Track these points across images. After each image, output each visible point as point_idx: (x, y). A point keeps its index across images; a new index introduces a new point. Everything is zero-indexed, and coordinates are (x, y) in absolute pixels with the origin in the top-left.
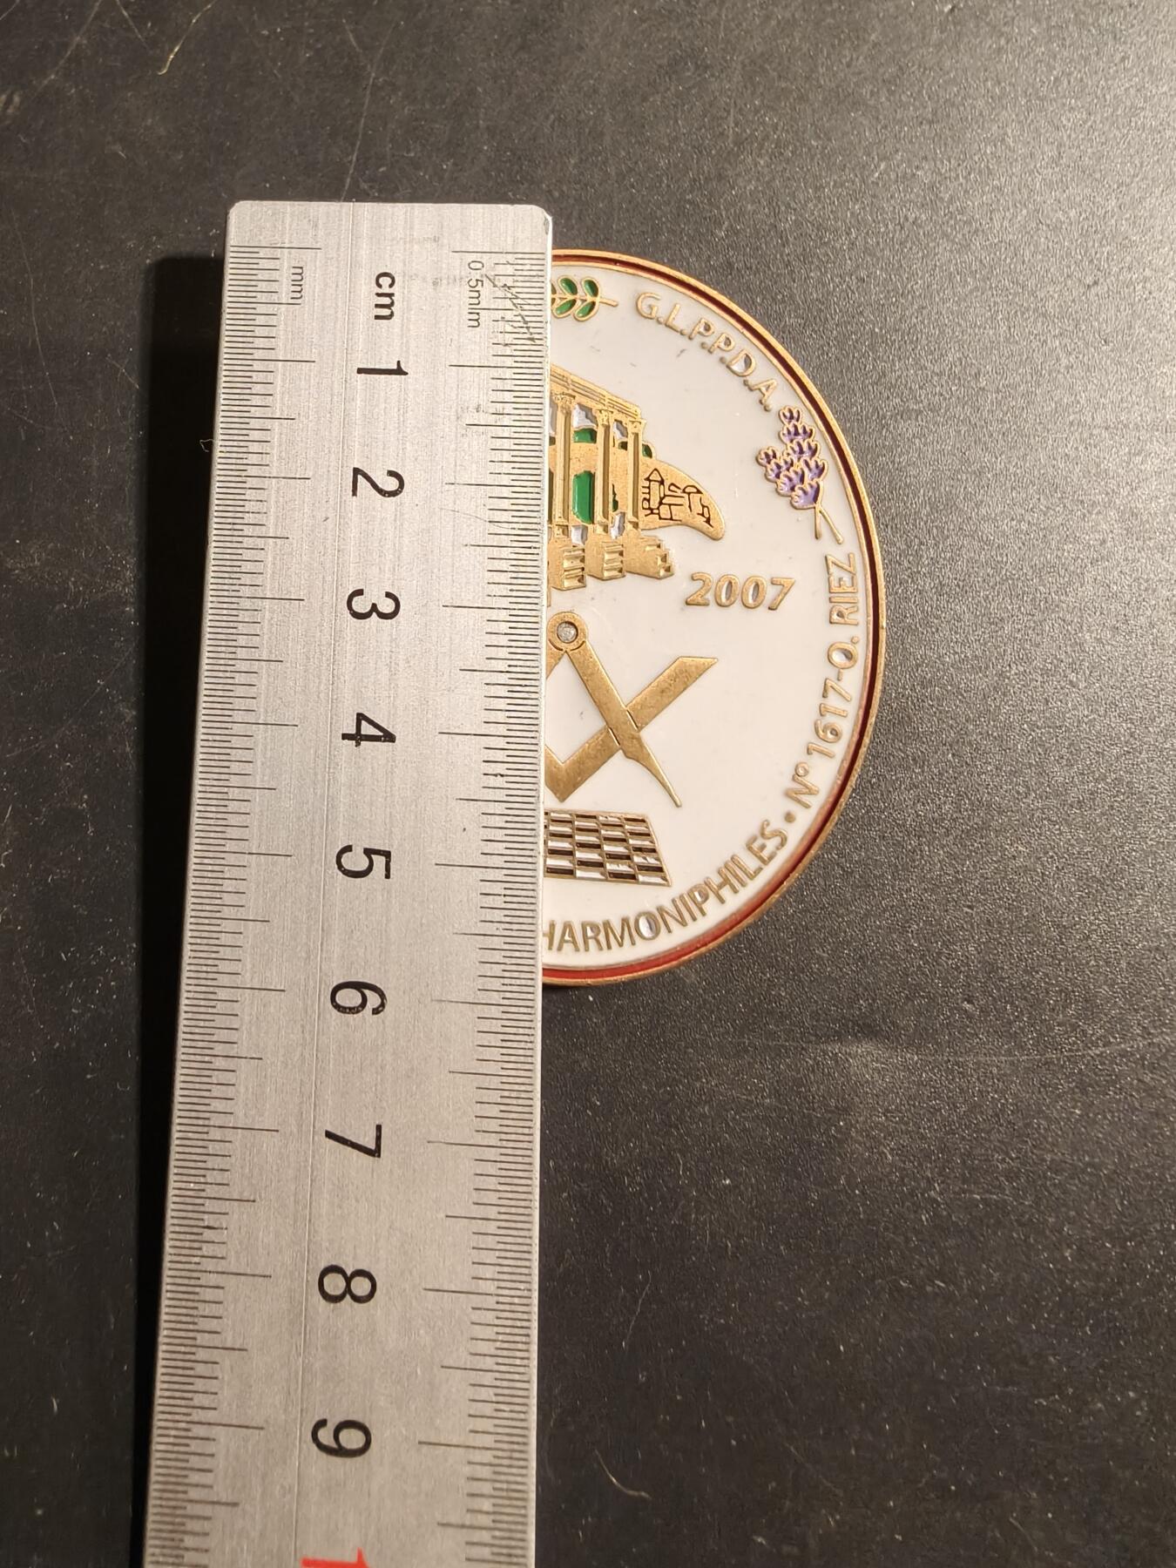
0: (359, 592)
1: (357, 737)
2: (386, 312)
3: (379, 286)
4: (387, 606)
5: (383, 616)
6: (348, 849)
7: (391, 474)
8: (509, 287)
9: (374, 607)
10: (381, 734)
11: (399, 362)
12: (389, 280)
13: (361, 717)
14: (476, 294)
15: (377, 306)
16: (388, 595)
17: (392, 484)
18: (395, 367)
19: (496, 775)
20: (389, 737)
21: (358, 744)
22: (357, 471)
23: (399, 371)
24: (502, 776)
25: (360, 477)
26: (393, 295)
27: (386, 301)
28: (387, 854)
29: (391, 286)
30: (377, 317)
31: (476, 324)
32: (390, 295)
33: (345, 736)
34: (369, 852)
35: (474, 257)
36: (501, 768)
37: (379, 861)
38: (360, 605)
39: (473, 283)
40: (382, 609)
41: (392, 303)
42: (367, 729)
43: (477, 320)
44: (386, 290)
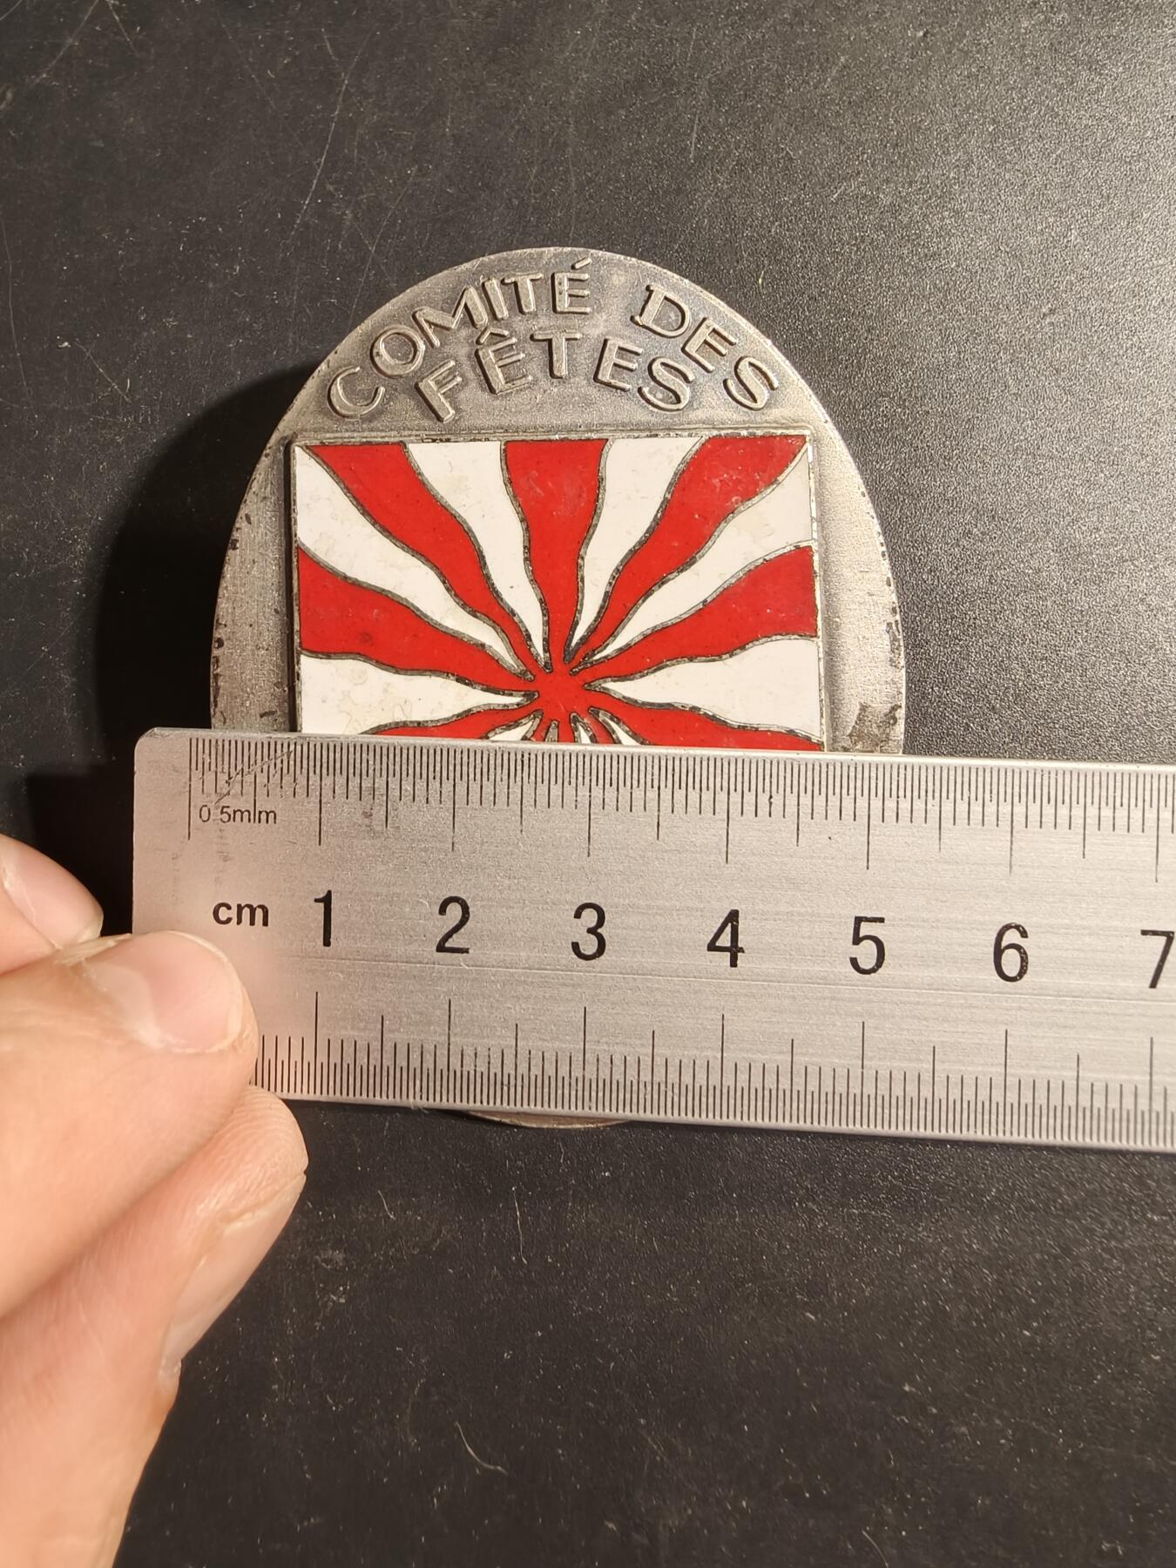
0: (575, 947)
1: (734, 951)
2: (259, 913)
3: (229, 920)
4: (590, 918)
5: (601, 920)
6: (854, 962)
7: (442, 911)
8: (230, 778)
9: (591, 931)
10: (730, 924)
11: (316, 900)
12: (223, 909)
13: (712, 947)
14: (238, 814)
15: (252, 923)
16: (578, 915)
17: (455, 911)
18: (322, 905)
19: (771, 803)
20: (733, 917)
21: (742, 950)
22: (441, 948)
23: (327, 900)
24: (771, 797)
25: (447, 945)
26: (239, 906)
27: (246, 912)
28: (859, 921)
29: (229, 908)
30: (265, 923)
31: (272, 815)
32: (240, 908)
33: (734, 964)
34: (857, 940)
35: (195, 813)
36: (763, 799)
37: (865, 929)
38: (590, 946)
39: (225, 817)
40: (593, 924)
41: (249, 906)
42: (725, 940)
43: (268, 814)
44: (233, 913)
